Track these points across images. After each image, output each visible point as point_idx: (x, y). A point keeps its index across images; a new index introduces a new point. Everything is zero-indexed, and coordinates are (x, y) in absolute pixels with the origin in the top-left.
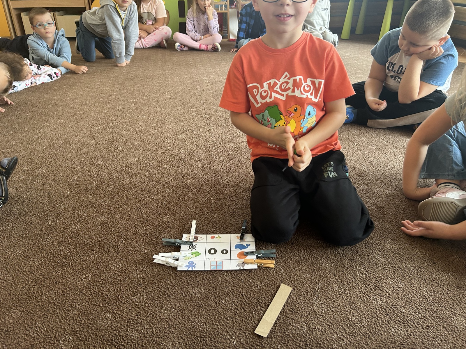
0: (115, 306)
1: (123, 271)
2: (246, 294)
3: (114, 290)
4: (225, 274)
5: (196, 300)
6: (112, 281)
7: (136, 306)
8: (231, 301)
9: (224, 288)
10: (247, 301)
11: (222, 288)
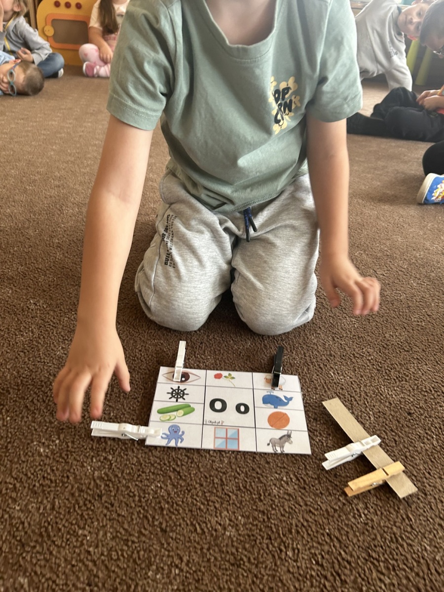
0: (38, 552)
1: (63, 458)
2: (337, 534)
3: (39, 509)
4: (285, 479)
5: (227, 545)
6: (37, 485)
7: (89, 558)
8: (308, 552)
9: (287, 515)
10: (343, 553)
11: (282, 515)
